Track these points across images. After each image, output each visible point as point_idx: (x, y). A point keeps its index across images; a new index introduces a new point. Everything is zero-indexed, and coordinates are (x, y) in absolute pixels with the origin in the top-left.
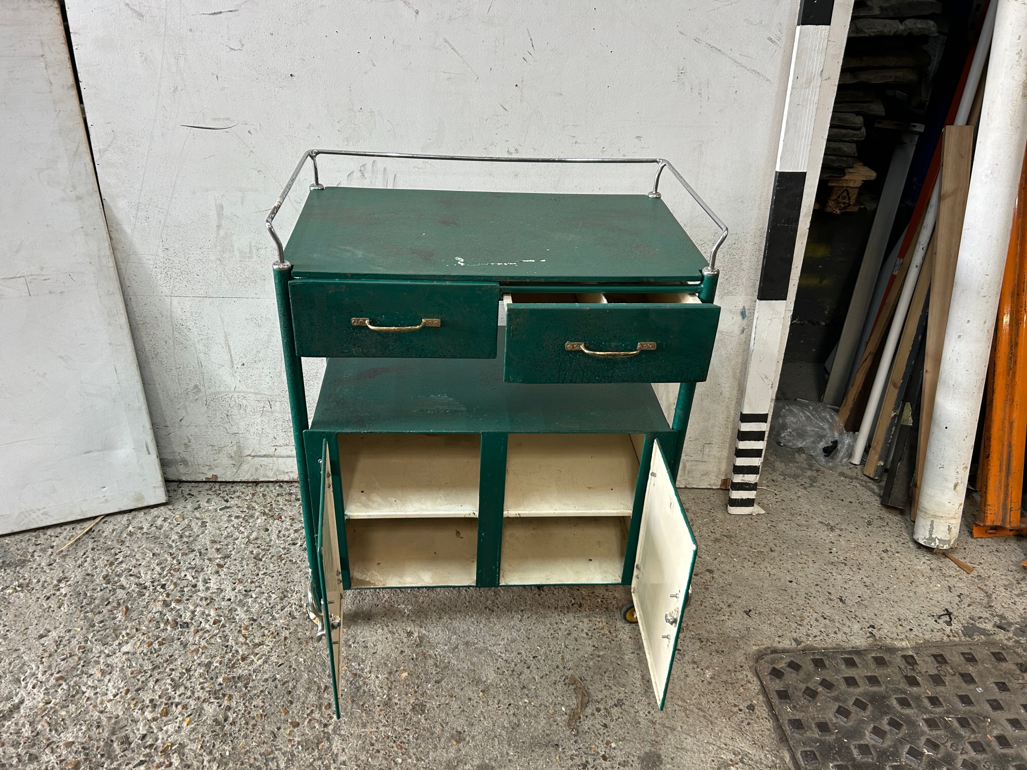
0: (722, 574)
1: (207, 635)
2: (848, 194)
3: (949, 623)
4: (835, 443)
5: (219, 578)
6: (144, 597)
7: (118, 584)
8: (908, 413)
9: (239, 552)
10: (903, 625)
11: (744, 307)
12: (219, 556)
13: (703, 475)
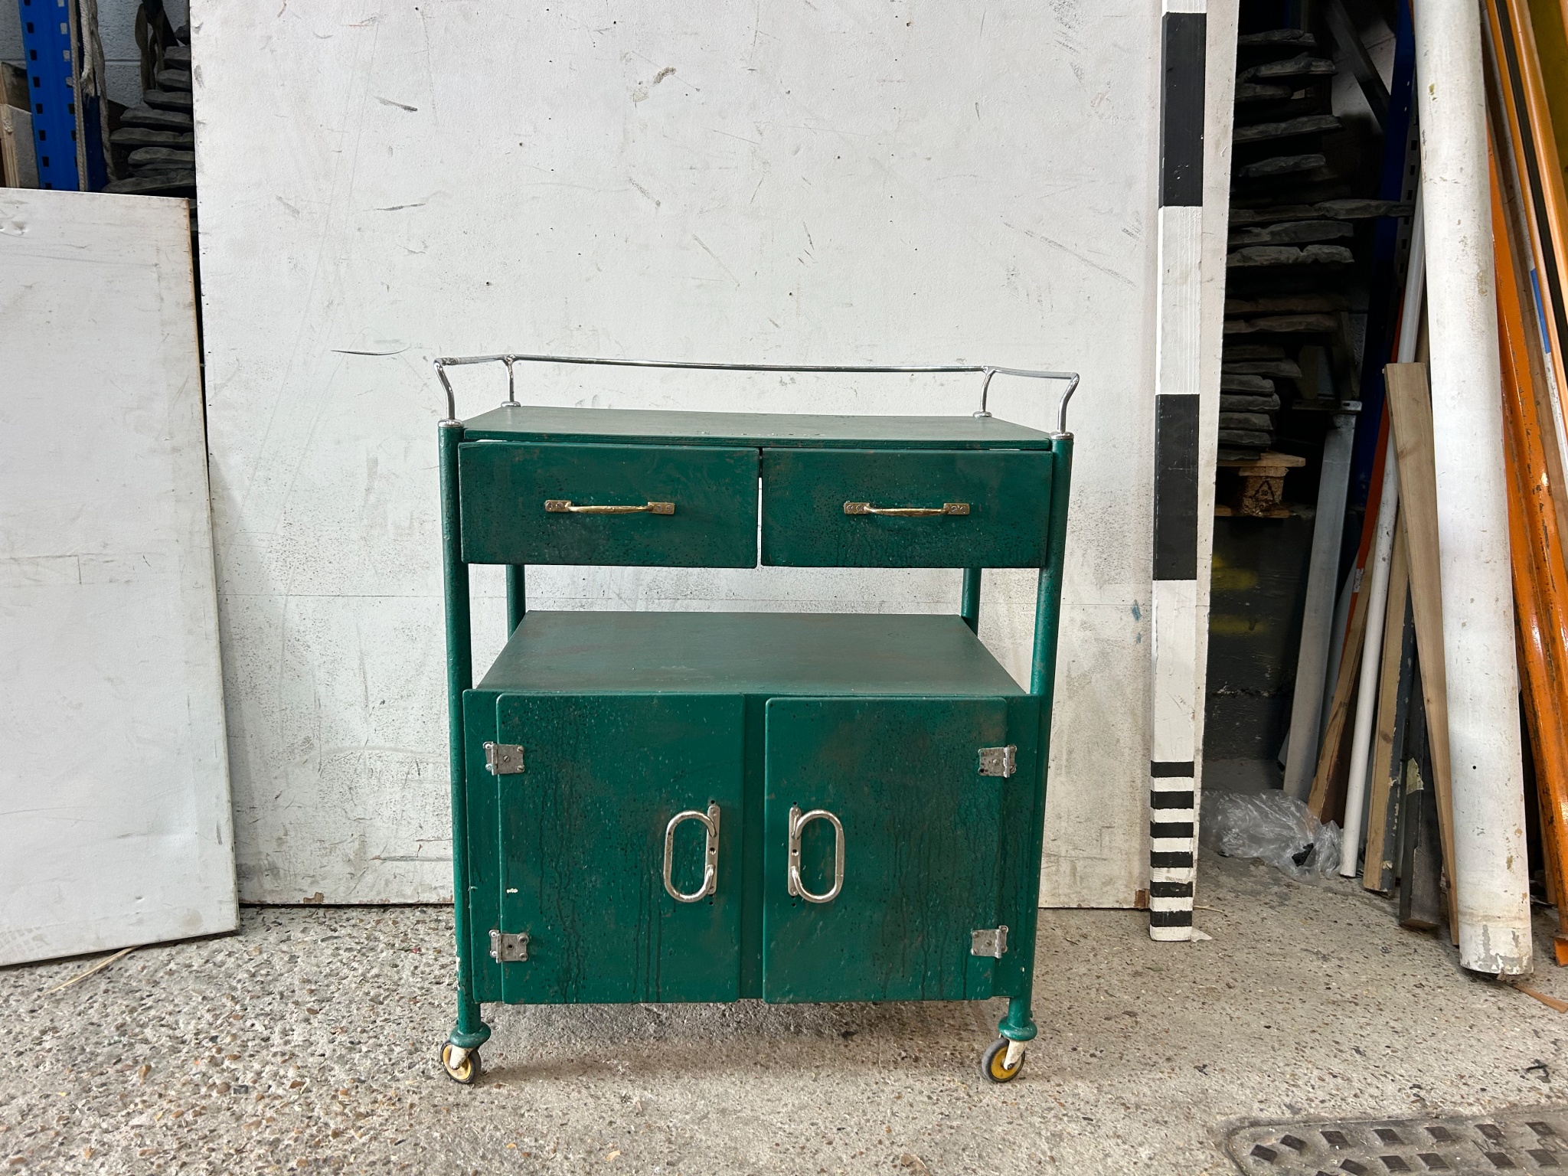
0: (1151, 1018)
1: (277, 1102)
2: (1270, 488)
3: (1546, 1079)
4: (1311, 846)
5: (309, 1027)
6: (178, 1055)
7: (139, 1037)
8: (1413, 775)
9: (347, 994)
10: (1469, 1083)
11: (1136, 601)
12: (313, 999)
13: (1105, 884)
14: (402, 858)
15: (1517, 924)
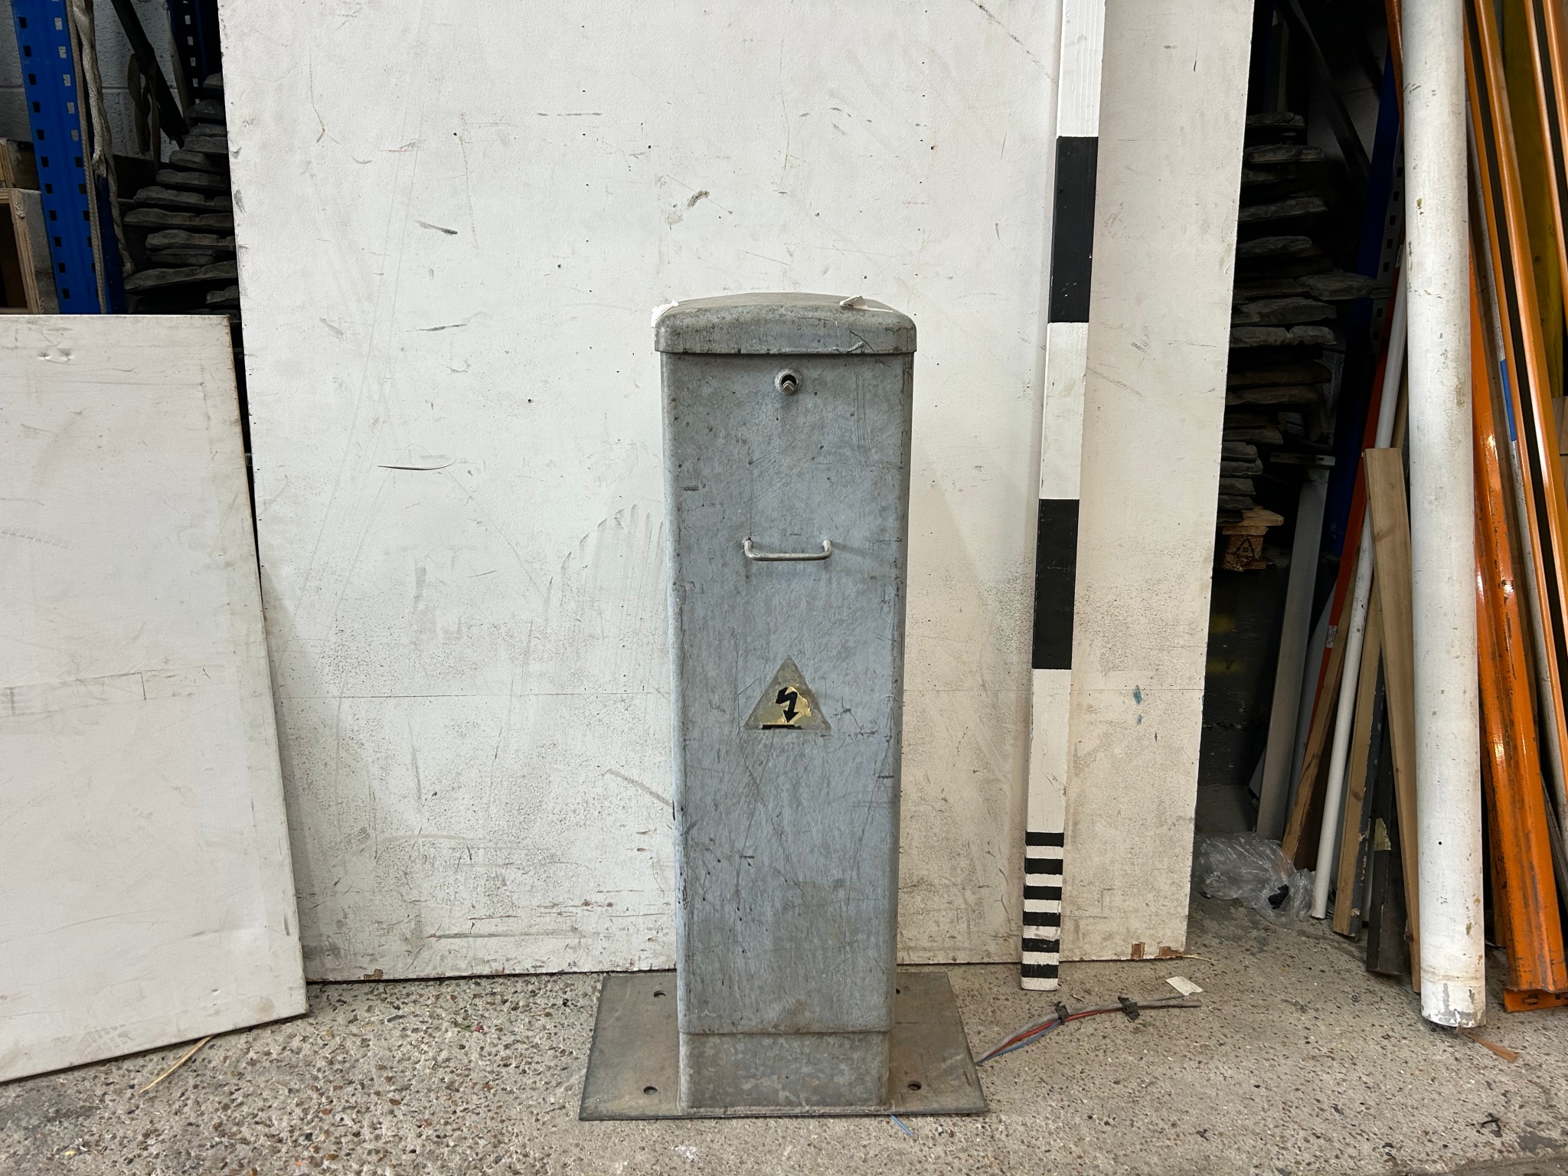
2: (1250, 545)
3: (1498, 1134)
4: (1285, 889)
5: (395, 1119)
6: (279, 1155)
7: (238, 1137)
8: (1381, 834)
9: (423, 1081)
10: (1433, 1140)
11: (1137, 686)
12: (392, 1088)
13: (1105, 939)
14: (456, 936)
15: (1473, 983)
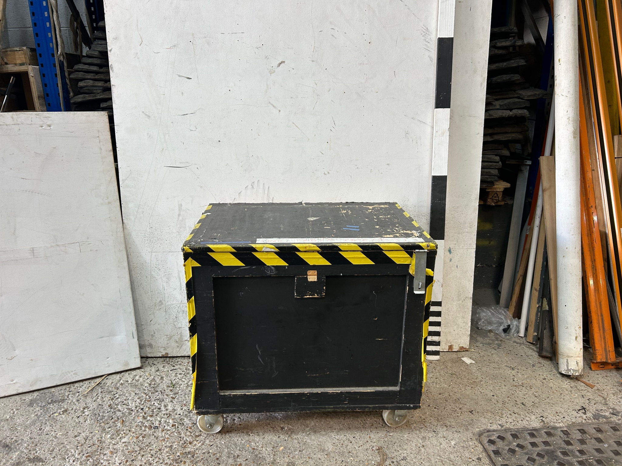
1: (169, 432)
2: (497, 195)
3: (585, 413)
4: (509, 326)
5: (173, 404)
6: (132, 415)
7: (117, 409)
8: (545, 304)
9: (183, 391)
10: (559, 415)
12: (172, 393)
15: (578, 359)
